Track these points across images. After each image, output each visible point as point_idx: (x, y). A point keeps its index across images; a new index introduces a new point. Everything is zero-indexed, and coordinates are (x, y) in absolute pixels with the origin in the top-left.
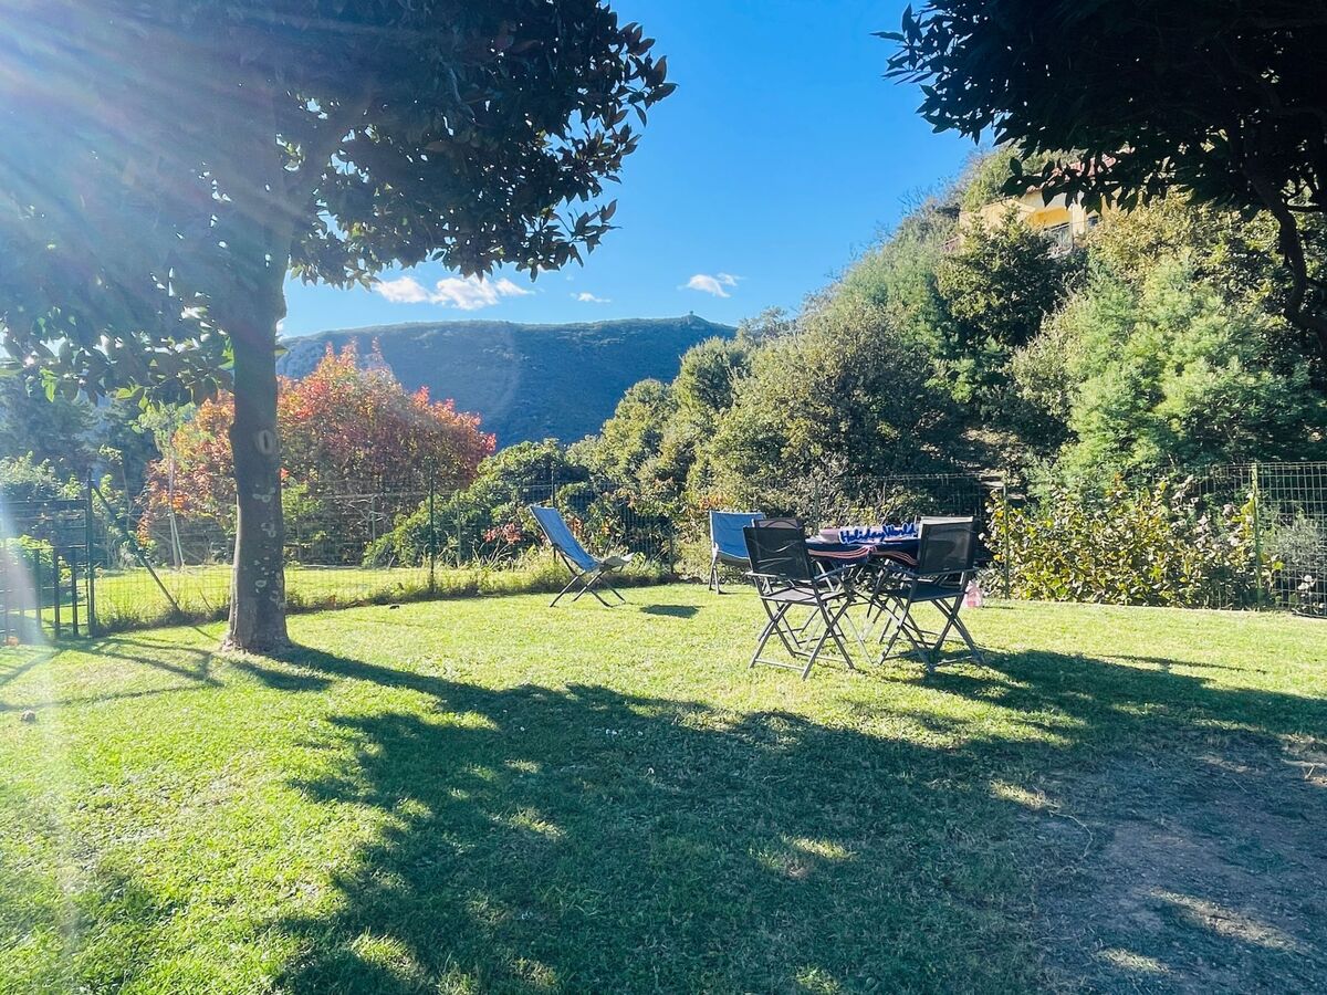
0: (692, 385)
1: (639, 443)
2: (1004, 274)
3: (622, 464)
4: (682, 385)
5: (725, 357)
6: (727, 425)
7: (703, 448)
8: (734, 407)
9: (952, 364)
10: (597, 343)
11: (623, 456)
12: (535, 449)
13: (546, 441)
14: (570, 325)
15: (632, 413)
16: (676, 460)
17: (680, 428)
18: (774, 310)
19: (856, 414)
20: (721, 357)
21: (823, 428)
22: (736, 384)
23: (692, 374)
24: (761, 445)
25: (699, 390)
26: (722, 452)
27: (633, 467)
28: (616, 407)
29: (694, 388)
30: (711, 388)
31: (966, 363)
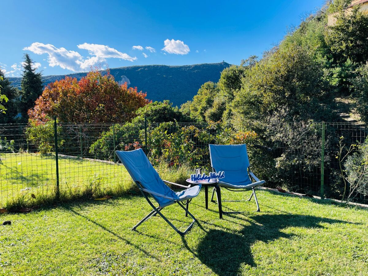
0: (224, 82)
1: (205, 103)
2: (353, 34)
3: (199, 111)
4: (221, 83)
5: (237, 72)
6: (238, 95)
7: (230, 105)
8: (242, 89)
9: (331, 70)
10: (193, 72)
11: (200, 108)
12: (159, 104)
13: (165, 101)
14: (184, 66)
15: (203, 93)
16: (219, 109)
17: (220, 98)
18: (254, 56)
19: (293, 90)
20: (235, 71)
21: (278, 96)
22: (243, 80)
23: (225, 78)
24: (252, 103)
25: (227, 84)
26: (236, 106)
27: (203, 112)
28: (198, 91)
29: (225, 83)
30: (231, 83)
31: (338, 69)
